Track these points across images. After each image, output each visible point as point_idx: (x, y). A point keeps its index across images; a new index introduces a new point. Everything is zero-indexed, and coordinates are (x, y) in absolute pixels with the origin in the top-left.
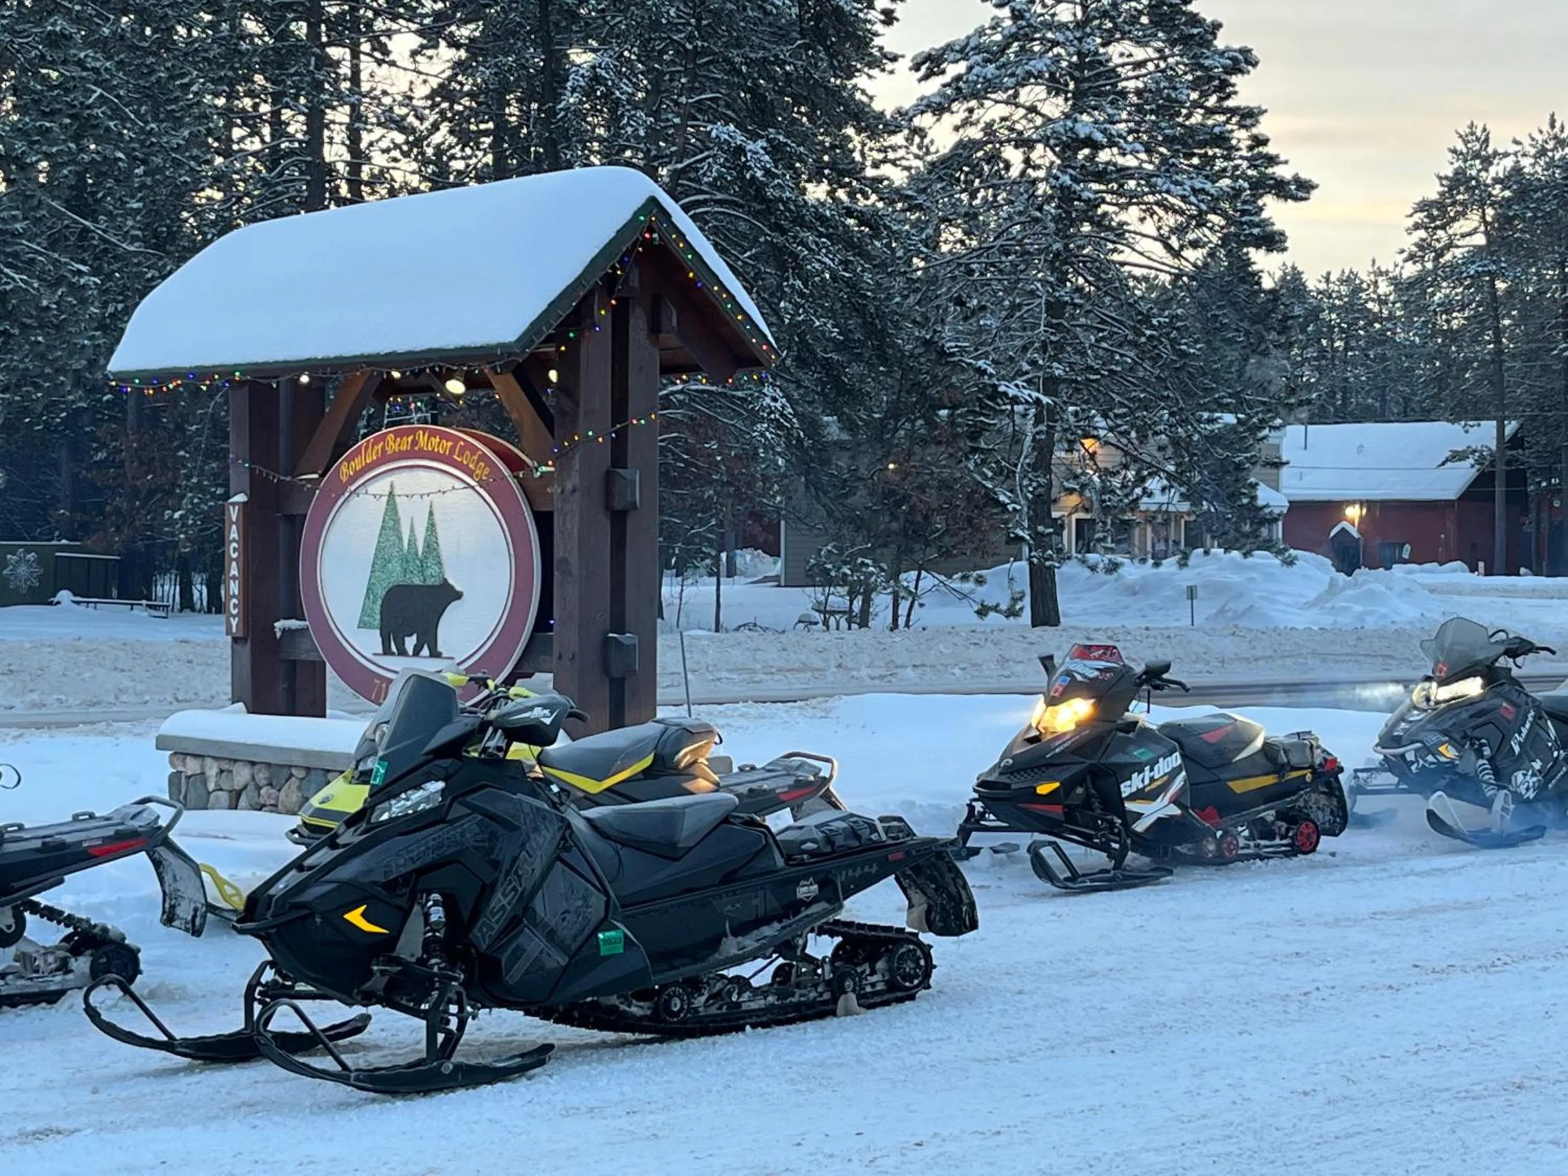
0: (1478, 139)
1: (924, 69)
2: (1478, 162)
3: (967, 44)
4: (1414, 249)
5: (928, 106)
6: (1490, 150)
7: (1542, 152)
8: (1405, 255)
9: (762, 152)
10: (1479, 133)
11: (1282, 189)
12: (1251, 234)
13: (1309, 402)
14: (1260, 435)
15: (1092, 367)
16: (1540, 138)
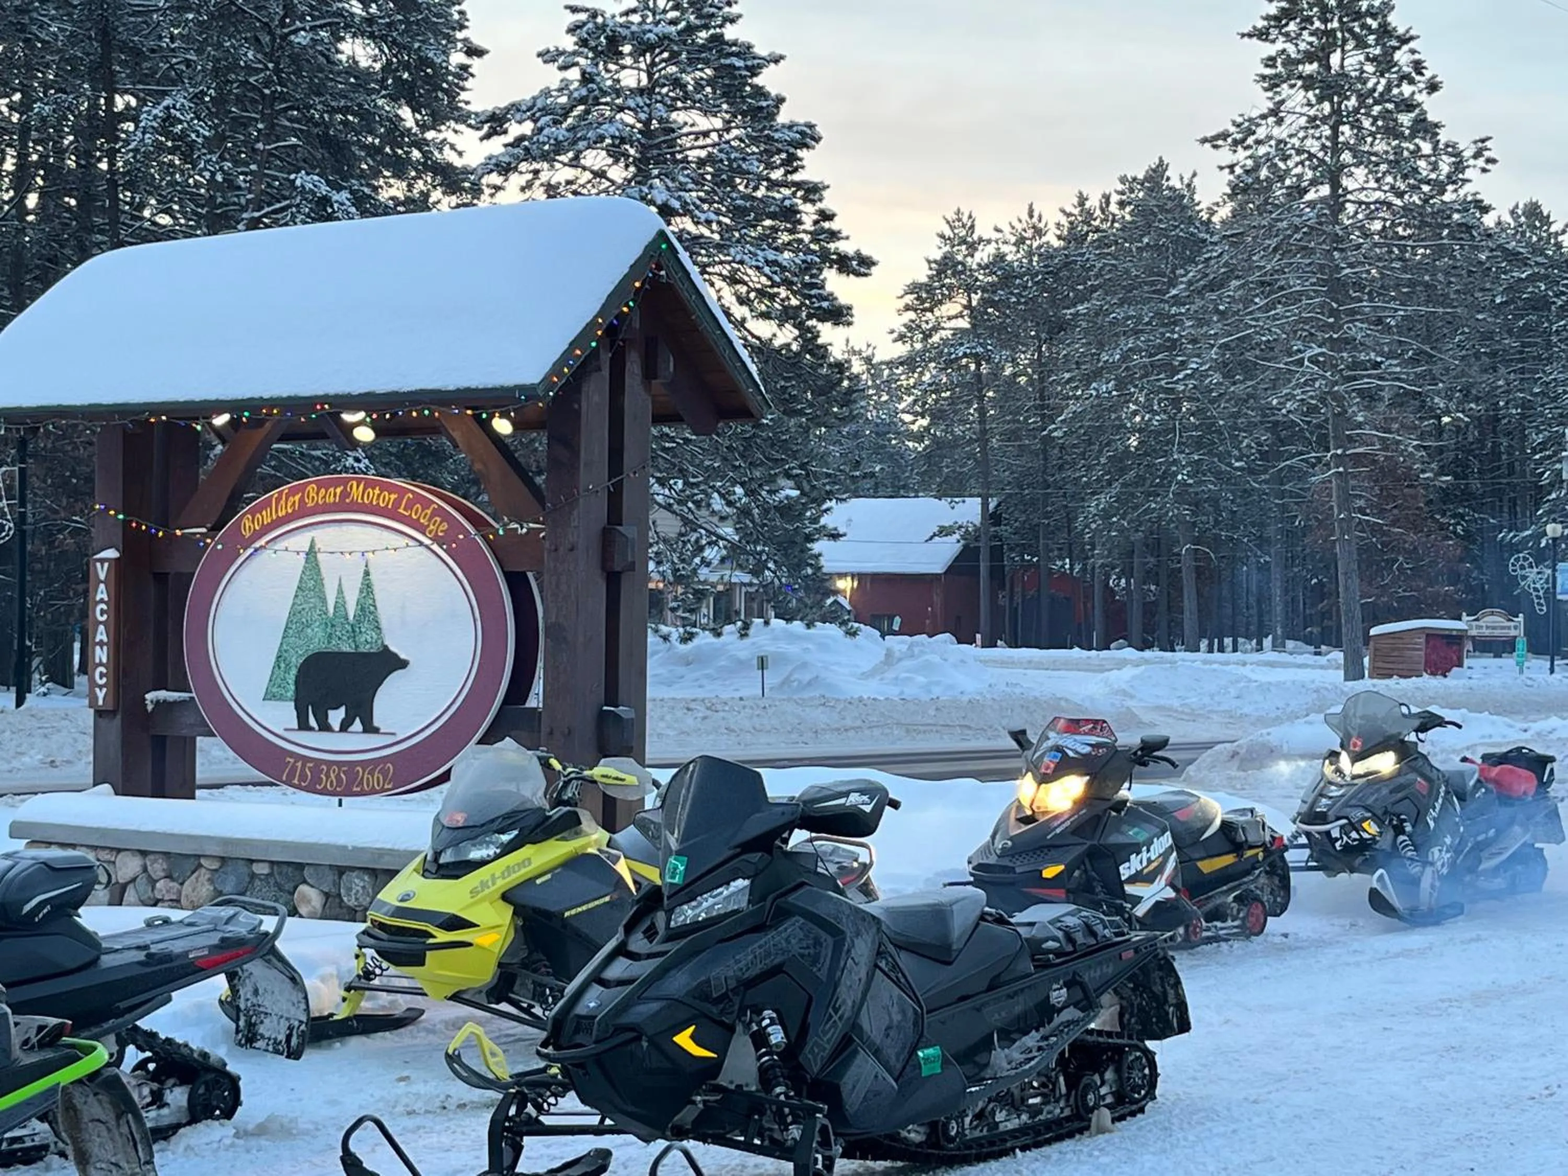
0: (964, 226)
1: (486, 127)
2: (964, 247)
3: (534, 105)
4: (904, 330)
5: (497, 165)
6: (975, 236)
7: (1021, 241)
8: (895, 335)
9: (348, 203)
10: (965, 219)
11: (844, 264)
12: (820, 307)
13: (873, 475)
14: (824, 507)
15: (667, 435)
16: (1019, 227)
